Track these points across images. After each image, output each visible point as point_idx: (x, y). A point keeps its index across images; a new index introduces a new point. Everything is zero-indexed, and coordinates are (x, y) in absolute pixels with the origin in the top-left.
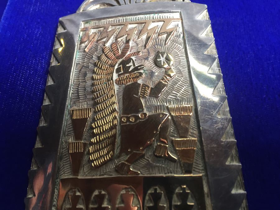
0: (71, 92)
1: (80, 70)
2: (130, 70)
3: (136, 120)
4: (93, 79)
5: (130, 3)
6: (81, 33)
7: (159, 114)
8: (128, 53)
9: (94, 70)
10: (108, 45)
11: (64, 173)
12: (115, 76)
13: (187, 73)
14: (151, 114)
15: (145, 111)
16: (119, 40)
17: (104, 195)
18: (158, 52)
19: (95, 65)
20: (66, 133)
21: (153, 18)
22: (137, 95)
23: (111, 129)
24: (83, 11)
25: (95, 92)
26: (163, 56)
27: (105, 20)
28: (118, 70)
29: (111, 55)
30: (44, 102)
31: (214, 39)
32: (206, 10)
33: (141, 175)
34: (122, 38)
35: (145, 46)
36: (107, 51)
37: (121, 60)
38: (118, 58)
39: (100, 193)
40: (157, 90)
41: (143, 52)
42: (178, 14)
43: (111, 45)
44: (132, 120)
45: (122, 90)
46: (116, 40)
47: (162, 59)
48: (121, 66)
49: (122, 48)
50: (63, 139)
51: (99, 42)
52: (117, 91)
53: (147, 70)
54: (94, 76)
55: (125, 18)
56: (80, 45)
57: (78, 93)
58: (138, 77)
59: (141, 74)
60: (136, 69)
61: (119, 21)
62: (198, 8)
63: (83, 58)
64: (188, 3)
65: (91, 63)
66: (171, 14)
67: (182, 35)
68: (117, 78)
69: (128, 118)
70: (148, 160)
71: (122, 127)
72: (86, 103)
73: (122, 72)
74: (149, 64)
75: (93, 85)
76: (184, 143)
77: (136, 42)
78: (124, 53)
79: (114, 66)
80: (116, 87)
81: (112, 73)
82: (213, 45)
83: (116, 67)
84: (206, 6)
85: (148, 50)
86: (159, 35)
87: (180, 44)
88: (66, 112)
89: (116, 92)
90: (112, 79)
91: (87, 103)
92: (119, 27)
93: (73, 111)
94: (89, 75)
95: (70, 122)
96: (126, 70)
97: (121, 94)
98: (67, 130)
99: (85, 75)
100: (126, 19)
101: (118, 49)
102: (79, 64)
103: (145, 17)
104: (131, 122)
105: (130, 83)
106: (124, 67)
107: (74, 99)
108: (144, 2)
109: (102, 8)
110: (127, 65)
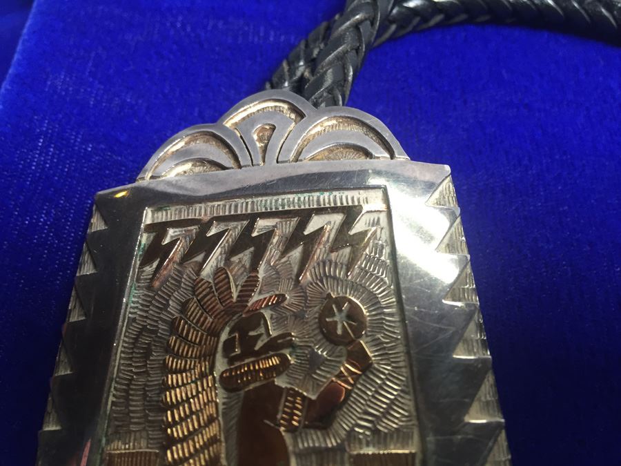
0: (111, 399)
1: (136, 340)
2: (257, 348)
4: (164, 367)
5: (264, 161)
6: (145, 236)
8: (255, 297)
9: (169, 345)
12: (220, 363)
16: (235, 259)
19: (173, 326)
21: (318, 202)
22: (275, 419)
24: (151, 177)
25: (168, 407)
26: (340, 311)
27: (203, 206)
28: (228, 347)
29: (212, 301)
30: (45, 421)
31: (468, 258)
32: (449, 180)
34: (240, 255)
35: (297, 279)
36: (202, 290)
37: (236, 317)
38: (230, 311)
42: (380, 193)
43: (215, 275)
46: (227, 260)
47: (339, 318)
48: (236, 334)
49: (239, 283)
51: (185, 264)
52: (224, 404)
54: (169, 359)
55: (249, 200)
56: (139, 268)
57: (127, 405)
58: (276, 368)
59: (283, 360)
60: (273, 344)
61: (236, 206)
62: (428, 176)
63: (145, 306)
64: (402, 164)
65: (164, 321)
68: (225, 368)
72: (144, 434)
73: (238, 351)
75: (164, 385)
77: (274, 267)
78: (243, 298)
79: (217, 335)
82: (466, 274)
83: (224, 336)
84: (447, 168)
85: (304, 290)
86: (331, 250)
87: (384, 273)
89: (221, 407)
90: (212, 371)
91: (148, 435)
92: (235, 224)
93: (111, 454)
94: (155, 355)
96: (248, 346)
97: (235, 412)
99: (147, 354)
100: (253, 202)
101: (230, 288)
102: (134, 320)
103: (299, 199)
105: (257, 384)
106: (244, 335)
107: (116, 419)
108: (297, 160)
109: (197, 169)
110: (252, 333)
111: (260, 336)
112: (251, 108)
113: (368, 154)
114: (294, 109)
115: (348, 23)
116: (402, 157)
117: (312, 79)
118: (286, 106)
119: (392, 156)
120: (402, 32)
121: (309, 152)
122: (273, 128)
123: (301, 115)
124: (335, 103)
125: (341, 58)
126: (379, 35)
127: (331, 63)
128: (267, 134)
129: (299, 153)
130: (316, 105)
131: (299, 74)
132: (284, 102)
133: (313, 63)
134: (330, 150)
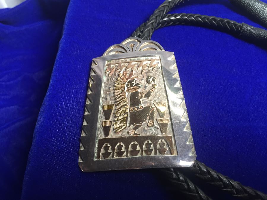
1: (107, 86)
2: (134, 85)
3: (138, 109)
4: (114, 90)
5: (132, 51)
6: (106, 67)
7: (150, 107)
8: (132, 77)
9: (114, 86)
10: (121, 73)
11: (101, 137)
12: (126, 88)
13: (164, 87)
14: (145, 106)
15: (142, 105)
16: (127, 70)
17: (123, 145)
18: (148, 76)
19: (115, 83)
20: (101, 117)
21: (145, 59)
22: (138, 97)
23: (125, 114)
24: (106, 55)
25: (115, 96)
26: (151, 78)
27: (119, 60)
28: (127, 85)
29: (123, 77)
30: (87, 102)
31: (178, 70)
32: (174, 55)
33: (141, 135)
34: (129, 69)
35: (141, 73)
36: (121, 76)
37: (129, 80)
38: (127, 79)
39: (120, 144)
40: (148, 95)
41: (140, 76)
42: (159, 57)
43: (123, 73)
44: (136, 109)
45: (130, 95)
46: (126, 70)
47: (151, 80)
48: (129, 83)
49: (129, 74)
50: (99, 120)
51: (116, 71)
53: (143, 85)
54: (115, 88)
55: (130, 59)
56: (106, 73)
57: (106, 97)
58: (138, 89)
59: (140, 87)
60: (137, 84)
61: (127, 60)
62: (169, 54)
63: (108, 80)
64: (163, 51)
65: (112, 82)
66: (155, 57)
67: (161, 68)
68: (127, 89)
69: (134, 109)
70: (144, 129)
71: (130, 113)
72: (110, 102)
73: (130, 86)
74: (144, 82)
75: (114, 93)
76: (163, 120)
77: (136, 71)
78: (130, 77)
79: (125, 83)
80: (127, 93)
81: (124, 87)
82: (177, 73)
83: (126, 84)
84: (173, 53)
85: (143, 75)
86: (148, 68)
87: (160, 72)
88: (100, 107)
89: (127, 96)
90: (124, 90)
92: (127, 63)
93: (104, 106)
94: (112, 88)
95: (102, 111)
96: (132, 85)
97: (129, 97)
98: (101, 116)
99: (109, 88)
101: (127, 75)
102: (106, 82)
103: (141, 59)
104: (136, 110)
105: (134, 91)
106: (131, 84)
107: (104, 100)
108: (140, 51)
109: (117, 53)
110: (132, 83)
111: (134, 83)
112: (128, 40)
113: (156, 50)
114: (138, 41)
115: (150, 23)
116: (163, 50)
117: (142, 35)
118: (136, 40)
119: (161, 50)
120: (163, 26)
121: (143, 49)
122: (134, 45)
123: (140, 42)
124: (147, 39)
125: (149, 30)
126: (157, 27)
127: (146, 31)
128: (132, 46)
129: (140, 49)
130: (143, 40)
131: (138, 34)
132: (136, 39)
133: (142, 32)
134: (147, 49)
